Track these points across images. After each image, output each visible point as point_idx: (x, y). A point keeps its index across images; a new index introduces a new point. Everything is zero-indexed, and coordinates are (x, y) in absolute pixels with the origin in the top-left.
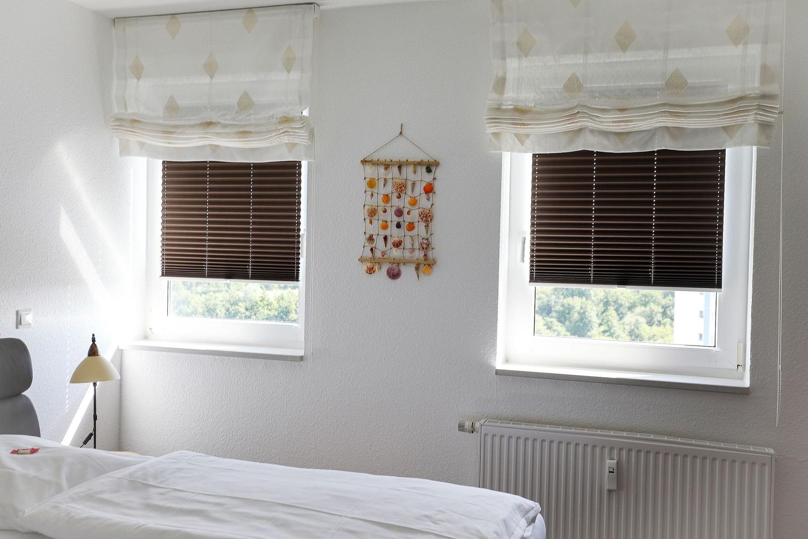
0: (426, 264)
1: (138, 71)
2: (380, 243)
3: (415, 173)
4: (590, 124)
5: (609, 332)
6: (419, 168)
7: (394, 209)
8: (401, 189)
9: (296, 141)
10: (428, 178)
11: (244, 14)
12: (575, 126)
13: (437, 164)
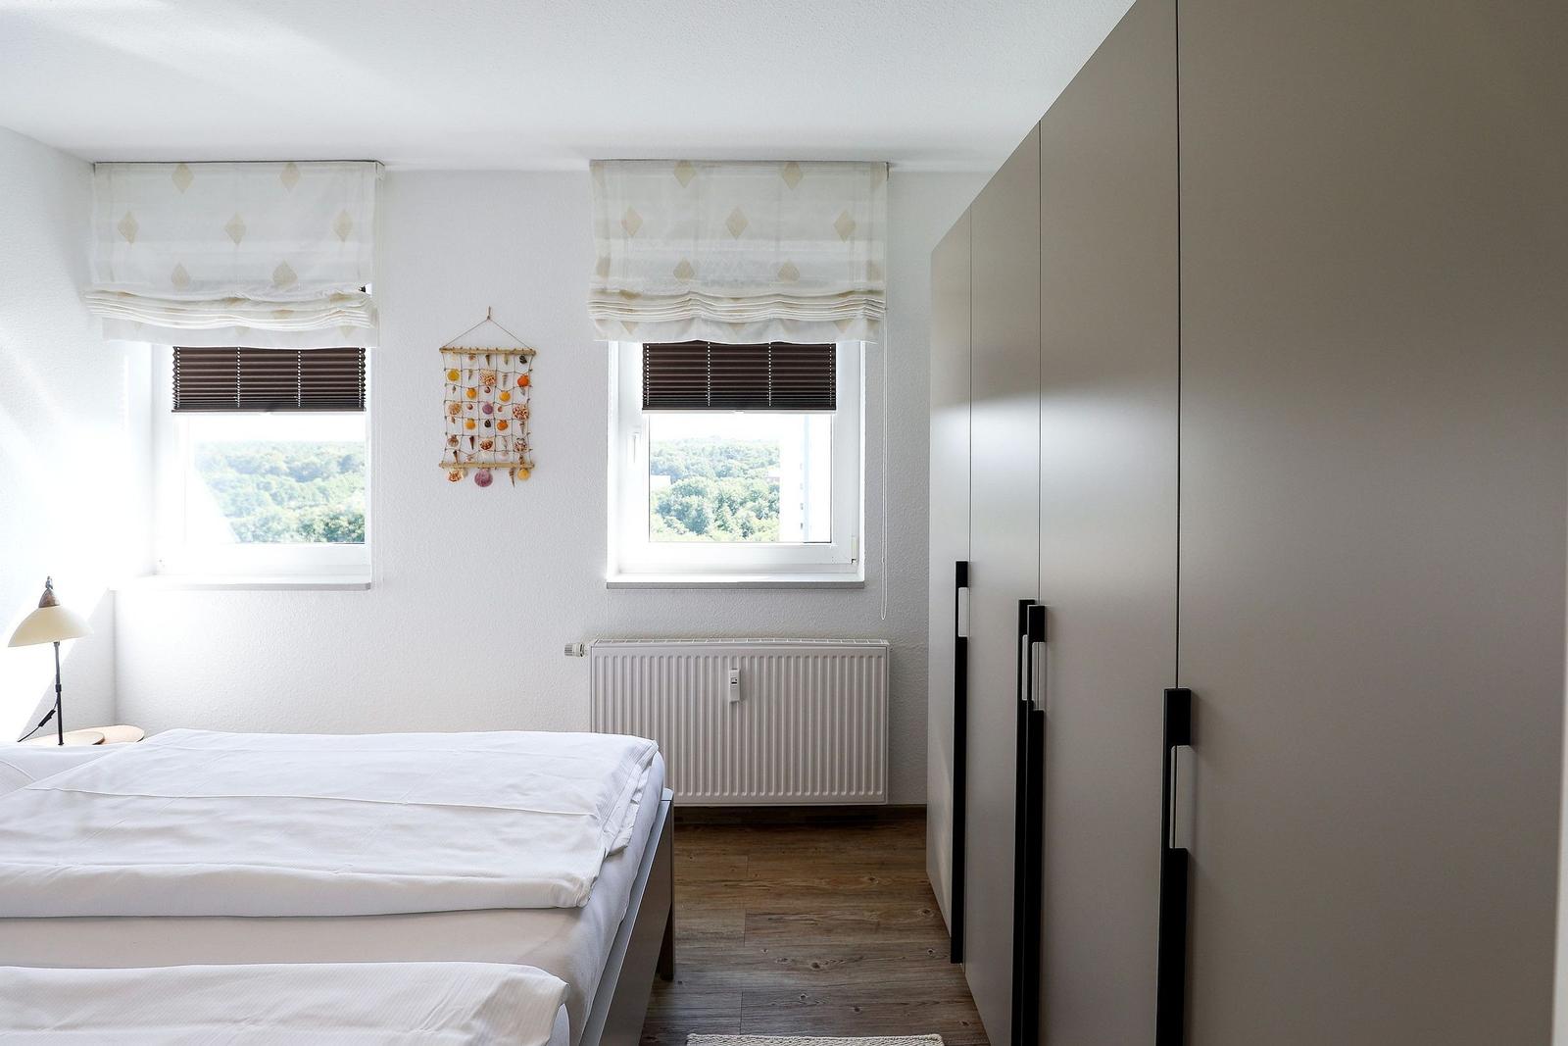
0: (523, 467)
1: (129, 231)
2: (465, 445)
3: (507, 363)
4: (703, 313)
5: (723, 526)
6: (511, 358)
7: (482, 405)
8: (490, 381)
9: (354, 323)
10: (523, 369)
11: (283, 167)
12: (688, 315)
13: (533, 353)
